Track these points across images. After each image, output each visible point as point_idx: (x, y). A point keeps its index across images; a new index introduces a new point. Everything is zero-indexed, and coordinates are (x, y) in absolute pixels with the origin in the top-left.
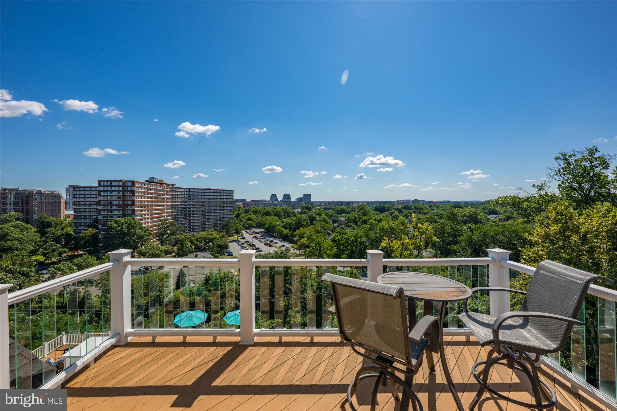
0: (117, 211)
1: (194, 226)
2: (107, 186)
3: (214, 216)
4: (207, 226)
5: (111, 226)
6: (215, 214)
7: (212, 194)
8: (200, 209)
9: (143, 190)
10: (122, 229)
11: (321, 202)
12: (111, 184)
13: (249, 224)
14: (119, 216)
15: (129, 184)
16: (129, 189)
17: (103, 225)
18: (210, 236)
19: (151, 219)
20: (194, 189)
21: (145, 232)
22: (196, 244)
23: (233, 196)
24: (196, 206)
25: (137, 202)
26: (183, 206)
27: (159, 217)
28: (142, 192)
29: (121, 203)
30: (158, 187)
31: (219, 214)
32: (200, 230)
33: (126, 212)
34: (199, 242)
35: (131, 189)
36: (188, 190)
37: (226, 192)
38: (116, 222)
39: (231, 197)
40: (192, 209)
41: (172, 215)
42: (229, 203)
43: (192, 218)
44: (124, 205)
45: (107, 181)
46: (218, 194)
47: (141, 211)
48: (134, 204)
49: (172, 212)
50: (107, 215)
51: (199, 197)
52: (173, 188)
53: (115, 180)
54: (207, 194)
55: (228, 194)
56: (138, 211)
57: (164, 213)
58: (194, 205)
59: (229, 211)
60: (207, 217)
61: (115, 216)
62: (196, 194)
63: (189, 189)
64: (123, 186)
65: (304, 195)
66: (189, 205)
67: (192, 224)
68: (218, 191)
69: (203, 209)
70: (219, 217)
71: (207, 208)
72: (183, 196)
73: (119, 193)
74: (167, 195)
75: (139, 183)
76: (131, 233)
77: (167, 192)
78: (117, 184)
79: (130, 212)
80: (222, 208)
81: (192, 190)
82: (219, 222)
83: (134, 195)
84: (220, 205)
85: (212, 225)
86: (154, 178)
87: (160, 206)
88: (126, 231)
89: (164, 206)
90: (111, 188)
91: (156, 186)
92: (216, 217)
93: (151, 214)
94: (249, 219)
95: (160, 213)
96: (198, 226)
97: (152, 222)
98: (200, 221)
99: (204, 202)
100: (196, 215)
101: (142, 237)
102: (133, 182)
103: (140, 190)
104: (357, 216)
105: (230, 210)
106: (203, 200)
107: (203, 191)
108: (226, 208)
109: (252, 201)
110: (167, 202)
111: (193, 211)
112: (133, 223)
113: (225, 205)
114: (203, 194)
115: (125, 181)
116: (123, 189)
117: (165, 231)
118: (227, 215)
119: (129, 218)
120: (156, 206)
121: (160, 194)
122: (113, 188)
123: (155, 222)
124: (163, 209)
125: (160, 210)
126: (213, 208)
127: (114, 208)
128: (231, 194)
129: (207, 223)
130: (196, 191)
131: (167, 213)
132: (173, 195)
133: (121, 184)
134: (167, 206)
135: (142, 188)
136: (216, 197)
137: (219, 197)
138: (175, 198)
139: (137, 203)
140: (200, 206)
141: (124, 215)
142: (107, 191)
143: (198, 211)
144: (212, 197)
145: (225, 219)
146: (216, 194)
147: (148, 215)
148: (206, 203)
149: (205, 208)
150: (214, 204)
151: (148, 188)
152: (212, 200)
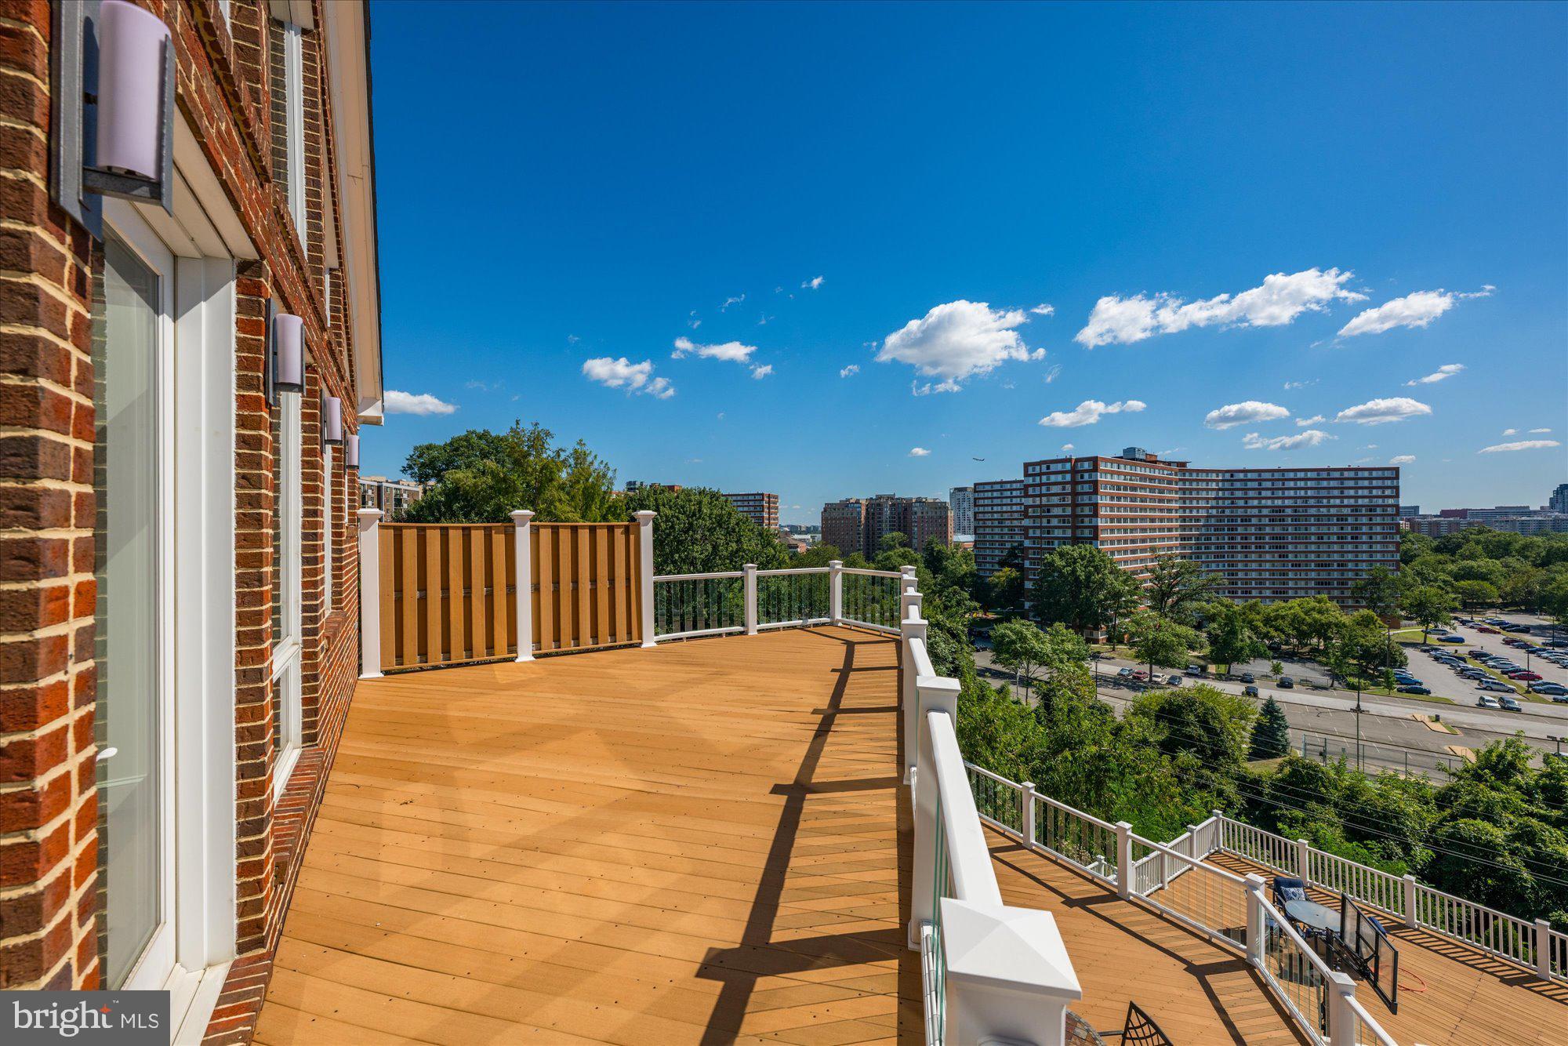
0: (1061, 531)
1: (1246, 581)
2: (1040, 474)
3: (1318, 554)
4: (1291, 584)
5: (1051, 564)
6: (1323, 548)
8: (1268, 530)
9: (1116, 479)
10: (1074, 571)
12: (1048, 468)
13: (1472, 594)
14: (1064, 541)
15: (1086, 466)
16: (1086, 476)
17: (1033, 561)
19: (1134, 551)
20: (1245, 471)
21: (1125, 582)
23: (1397, 488)
24: (1254, 521)
25: (1104, 509)
26: (1213, 521)
27: (1153, 549)
28: (1112, 484)
29: (1069, 511)
30: (1148, 469)
31: (1336, 548)
32: (1268, 593)
33: (1079, 533)
35: (1090, 477)
36: (1228, 476)
37: (1366, 474)
38: (1062, 555)
39: (1388, 492)
40: (1240, 530)
41: (1183, 547)
42: (1379, 511)
43: (1240, 557)
44: (1074, 516)
45: (1040, 463)
46: (1333, 484)
47: (1112, 531)
48: (1096, 515)
49: (1183, 538)
50: (1041, 538)
51: (1264, 494)
52: (1184, 472)
53: (1055, 458)
55: (1375, 483)
56: (1105, 529)
57: (1162, 539)
58: (1246, 519)
60: (1291, 557)
61: (1056, 542)
62: (1255, 485)
63: (1232, 472)
64: (1074, 471)
66: (1232, 518)
67: (1241, 575)
69: (1278, 530)
70: (1336, 557)
71: (1290, 530)
72: (1213, 494)
73: (1064, 489)
74: (1170, 491)
75: (1106, 460)
76: (1094, 583)
77: (1170, 482)
78: (1059, 467)
79: (1087, 533)
80: (1349, 530)
81: (1241, 476)
82: (1336, 575)
83: (1096, 492)
84: (1342, 517)
85: (1312, 584)
86: (1134, 449)
87: (1153, 520)
88: (1083, 577)
89: (1161, 520)
90: (1048, 479)
91: (1142, 469)
92: (1324, 557)
93: (1133, 541)
94: (1468, 574)
95: (1153, 539)
96: (1261, 581)
97: (1135, 561)
98: (1268, 566)
99: (1281, 509)
100: (1253, 549)
101: (1117, 595)
102: (1095, 460)
103: (1109, 478)
106: (1278, 502)
107: (1277, 475)
108: (1365, 529)
110: (1170, 510)
111: (1245, 537)
112: (1097, 559)
113: (1365, 520)
114: (1279, 484)
115: (1077, 460)
116: (1073, 477)
117: (1171, 586)
119: (1088, 546)
120: (1143, 519)
121: (1152, 490)
122: (1053, 478)
123: (1142, 560)
124: (1161, 529)
125: (1153, 530)
126: (1313, 529)
127: (1055, 522)
128: (1388, 483)
129: (1291, 575)
130: (1255, 476)
131: (1170, 538)
132: (1184, 491)
133: (1068, 466)
134: (1170, 520)
135: (1112, 473)
136: (1324, 493)
137: (1336, 493)
138: (1191, 499)
139: (1102, 512)
140: (1266, 521)
141: (1075, 540)
142: (1041, 485)
143: (1259, 537)
144: (1310, 493)
145: (1364, 566)
146: (1325, 484)
147: (1126, 542)
148: (1289, 511)
149: (1285, 527)
150: (1318, 517)
151: (1125, 474)
152: (1312, 502)
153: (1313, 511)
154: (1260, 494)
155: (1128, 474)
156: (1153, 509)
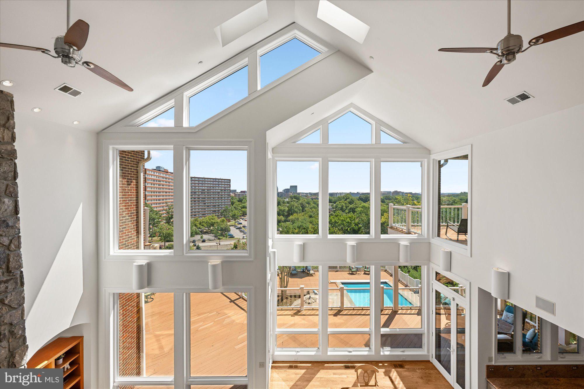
1: (195, 212)
3: (213, 203)
4: (206, 212)
6: (214, 201)
7: (211, 183)
8: (201, 196)
9: (153, 177)
11: (307, 194)
18: (212, 220)
19: (159, 204)
22: (200, 228)
23: (230, 185)
24: (197, 193)
25: (148, 188)
27: (166, 203)
28: (152, 179)
30: (165, 175)
31: (217, 201)
32: (201, 215)
34: (202, 226)
37: (224, 181)
39: (228, 186)
40: (193, 196)
42: (226, 191)
43: (193, 205)
46: (217, 183)
47: (151, 196)
54: (207, 182)
55: (226, 183)
56: (149, 196)
57: (169, 199)
58: (195, 192)
59: (226, 198)
60: (207, 204)
62: (197, 182)
65: (291, 186)
67: (194, 210)
68: (217, 180)
69: (203, 196)
70: (217, 204)
71: (207, 196)
74: (172, 182)
75: (149, 170)
80: (220, 196)
81: (194, 179)
82: (217, 209)
84: (219, 193)
85: (211, 212)
86: (160, 167)
87: (166, 193)
89: (169, 193)
91: (163, 174)
92: (215, 204)
93: (159, 200)
94: (244, 207)
95: (166, 199)
96: (199, 212)
97: (160, 207)
98: (201, 207)
99: (204, 190)
100: (197, 202)
103: (150, 177)
104: (344, 205)
105: (228, 197)
106: (203, 188)
107: (203, 180)
108: (223, 196)
109: (242, 192)
111: (195, 198)
113: (223, 193)
114: (204, 182)
117: (172, 215)
118: (225, 202)
120: (163, 192)
121: (166, 182)
123: (163, 207)
124: (169, 196)
125: (166, 196)
126: (212, 196)
128: (228, 183)
129: (206, 210)
131: (172, 199)
135: (152, 175)
136: (214, 186)
137: (217, 185)
140: (200, 193)
143: (198, 198)
144: (211, 185)
145: (223, 206)
146: (215, 183)
147: (156, 200)
148: (206, 190)
149: (205, 195)
150: (213, 192)
151: (157, 176)
152: (212, 188)
153: (212, 191)
154: (199, 185)
155: (158, 176)
156: (166, 189)
